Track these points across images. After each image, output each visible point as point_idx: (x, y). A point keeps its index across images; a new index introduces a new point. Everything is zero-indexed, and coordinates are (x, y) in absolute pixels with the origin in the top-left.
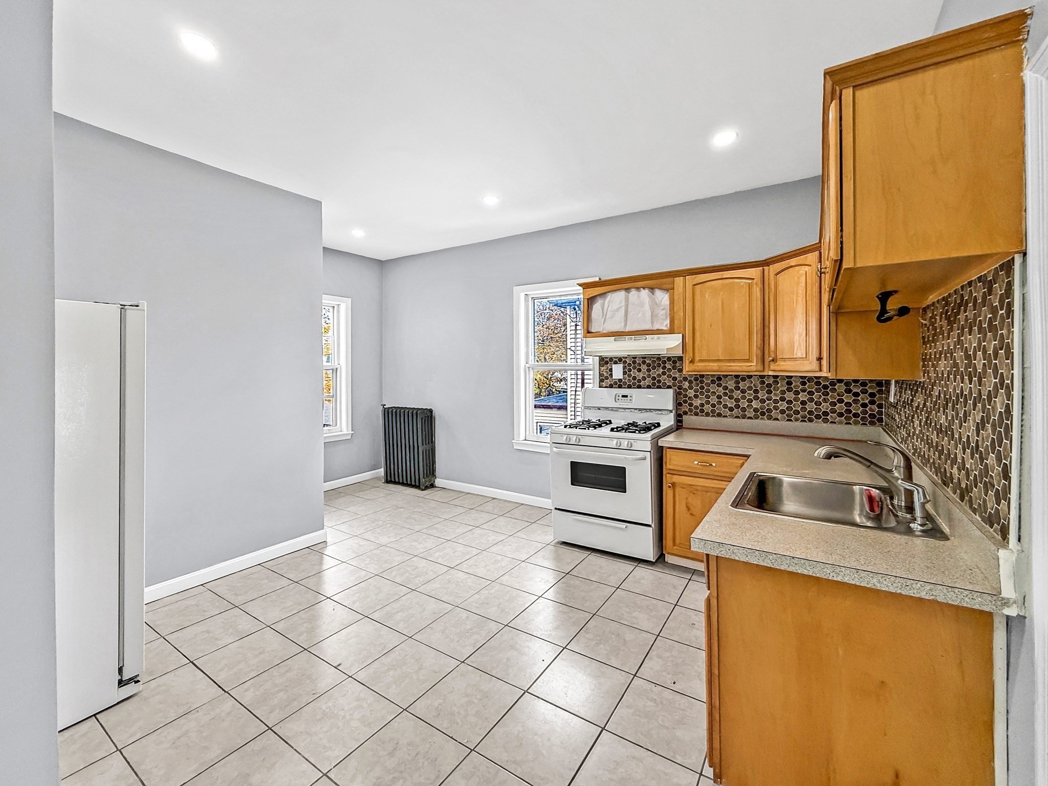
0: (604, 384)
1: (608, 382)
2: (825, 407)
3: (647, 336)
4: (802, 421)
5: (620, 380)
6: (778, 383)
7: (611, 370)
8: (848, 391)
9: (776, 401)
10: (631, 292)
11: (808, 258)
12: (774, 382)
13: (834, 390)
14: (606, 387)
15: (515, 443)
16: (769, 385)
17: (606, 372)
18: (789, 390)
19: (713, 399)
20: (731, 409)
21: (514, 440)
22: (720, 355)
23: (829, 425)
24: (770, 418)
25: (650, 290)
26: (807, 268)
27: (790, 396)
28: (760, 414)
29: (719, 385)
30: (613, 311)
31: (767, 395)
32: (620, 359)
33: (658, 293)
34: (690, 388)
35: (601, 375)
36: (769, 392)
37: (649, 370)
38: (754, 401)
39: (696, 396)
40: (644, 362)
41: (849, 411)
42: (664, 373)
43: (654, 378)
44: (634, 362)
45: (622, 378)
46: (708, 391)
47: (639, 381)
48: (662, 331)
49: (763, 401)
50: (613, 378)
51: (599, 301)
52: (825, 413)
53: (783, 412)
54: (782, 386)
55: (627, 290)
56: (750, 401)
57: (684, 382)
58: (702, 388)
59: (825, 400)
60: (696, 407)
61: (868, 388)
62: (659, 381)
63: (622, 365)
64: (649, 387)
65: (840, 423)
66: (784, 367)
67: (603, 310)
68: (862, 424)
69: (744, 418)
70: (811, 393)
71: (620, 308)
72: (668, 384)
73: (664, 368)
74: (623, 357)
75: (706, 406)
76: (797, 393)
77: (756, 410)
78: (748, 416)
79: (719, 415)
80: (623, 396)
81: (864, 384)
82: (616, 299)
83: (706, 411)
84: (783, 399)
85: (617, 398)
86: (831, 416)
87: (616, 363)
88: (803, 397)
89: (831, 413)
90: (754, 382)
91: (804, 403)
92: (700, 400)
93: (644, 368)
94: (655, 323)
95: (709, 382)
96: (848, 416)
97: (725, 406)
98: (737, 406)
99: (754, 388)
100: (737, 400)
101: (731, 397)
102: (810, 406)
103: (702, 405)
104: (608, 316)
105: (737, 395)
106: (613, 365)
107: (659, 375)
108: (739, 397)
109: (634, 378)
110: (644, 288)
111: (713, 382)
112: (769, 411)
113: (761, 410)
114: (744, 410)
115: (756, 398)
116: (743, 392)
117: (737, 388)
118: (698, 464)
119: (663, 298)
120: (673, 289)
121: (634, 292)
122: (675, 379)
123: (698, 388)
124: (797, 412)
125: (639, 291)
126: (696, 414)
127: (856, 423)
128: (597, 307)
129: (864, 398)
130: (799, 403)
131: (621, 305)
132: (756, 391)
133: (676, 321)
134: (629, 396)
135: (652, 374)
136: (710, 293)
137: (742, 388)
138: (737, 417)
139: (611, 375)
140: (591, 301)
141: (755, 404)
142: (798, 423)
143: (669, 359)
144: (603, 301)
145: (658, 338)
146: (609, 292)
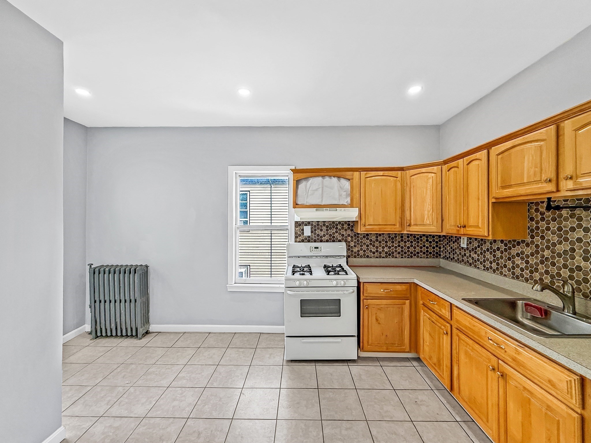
0: (298, 240)
1: (301, 238)
2: (418, 249)
3: (337, 209)
4: (408, 257)
5: (309, 237)
6: (397, 237)
7: (303, 230)
8: (427, 240)
9: (396, 247)
10: (326, 178)
11: (434, 169)
12: (395, 236)
13: (421, 240)
14: (299, 242)
15: (229, 286)
16: (393, 238)
17: (299, 231)
18: (402, 241)
19: (364, 247)
20: (374, 253)
21: (227, 284)
22: (380, 222)
23: (419, 259)
24: (393, 257)
25: (338, 178)
26: (433, 175)
27: (402, 244)
28: (389, 255)
29: (368, 239)
30: (313, 190)
31: (392, 244)
32: (309, 223)
33: (343, 181)
34: (352, 241)
35: (296, 233)
36: (393, 242)
37: (327, 230)
38: (385, 247)
39: (355, 246)
40: (324, 225)
41: (427, 251)
42: (336, 232)
43: (330, 235)
44: (318, 225)
45: (310, 235)
46: (362, 242)
47: (321, 237)
48: (345, 206)
49: (390, 247)
50: (305, 235)
51: (304, 183)
52: (418, 253)
53: (399, 253)
54: (399, 239)
55: (323, 177)
56: (383, 248)
57: (348, 237)
58: (358, 241)
59: (418, 246)
60: (355, 253)
61: (435, 239)
62: (334, 237)
63: (310, 227)
64: (327, 241)
65: (424, 257)
66: (415, 229)
67: (306, 189)
68: (433, 257)
69: (380, 258)
70: (412, 242)
71: (318, 188)
72: (339, 239)
73: (337, 228)
74: (311, 221)
75: (361, 252)
76: (405, 242)
77: (386, 253)
78: (382, 256)
79: (368, 257)
80: (315, 248)
81: (433, 237)
82: (316, 182)
83: (360, 255)
84: (399, 246)
85: (312, 249)
86: (420, 254)
87: (306, 225)
88: (408, 244)
89: (420, 252)
90: (385, 237)
91: (408, 248)
92: (357, 248)
93: (324, 229)
94: (340, 200)
95: (362, 237)
96: (428, 254)
97: (371, 251)
98: (377, 251)
99: (385, 240)
100: (377, 248)
101: (374, 246)
102: (412, 249)
103: (358, 251)
104: (309, 194)
105: (377, 244)
106: (304, 227)
107: (334, 233)
108: (378, 246)
109: (318, 235)
110: (334, 177)
111: (364, 237)
112: (393, 253)
113: (389, 253)
114: (380, 253)
115: (386, 246)
116: (380, 242)
117: (377, 240)
118: (384, 291)
119: (346, 184)
120: (352, 179)
121: (327, 179)
122: (343, 235)
123: (356, 241)
124: (405, 253)
125: (331, 179)
126: (355, 257)
127: (430, 257)
128: (302, 186)
129: (434, 244)
130: (406, 248)
131: (319, 187)
132: (386, 242)
133: (354, 200)
134: (319, 248)
135: (329, 232)
136: (375, 183)
137: (379, 240)
138: (377, 257)
139: (303, 233)
140: (298, 182)
141: (386, 249)
142: (406, 259)
143: (340, 222)
144: (306, 183)
145: (344, 210)
146: (311, 177)
